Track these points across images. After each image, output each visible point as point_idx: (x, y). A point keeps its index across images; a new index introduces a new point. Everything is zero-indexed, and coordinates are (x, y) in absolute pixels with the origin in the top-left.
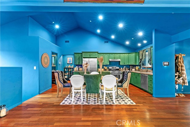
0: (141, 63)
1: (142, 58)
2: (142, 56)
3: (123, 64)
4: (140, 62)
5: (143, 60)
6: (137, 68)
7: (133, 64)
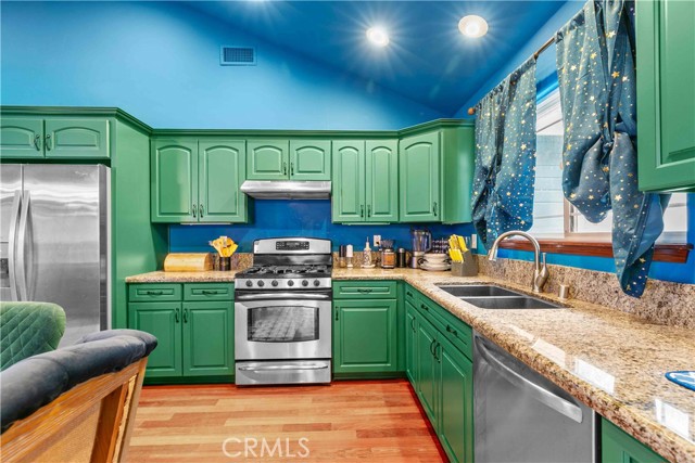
0: (492, 206)
1: (498, 160)
2: (500, 142)
3: (356, 218)
4: (482, 199)
5: (507, 171)
6: (457, 246)
7: (430, 217)
